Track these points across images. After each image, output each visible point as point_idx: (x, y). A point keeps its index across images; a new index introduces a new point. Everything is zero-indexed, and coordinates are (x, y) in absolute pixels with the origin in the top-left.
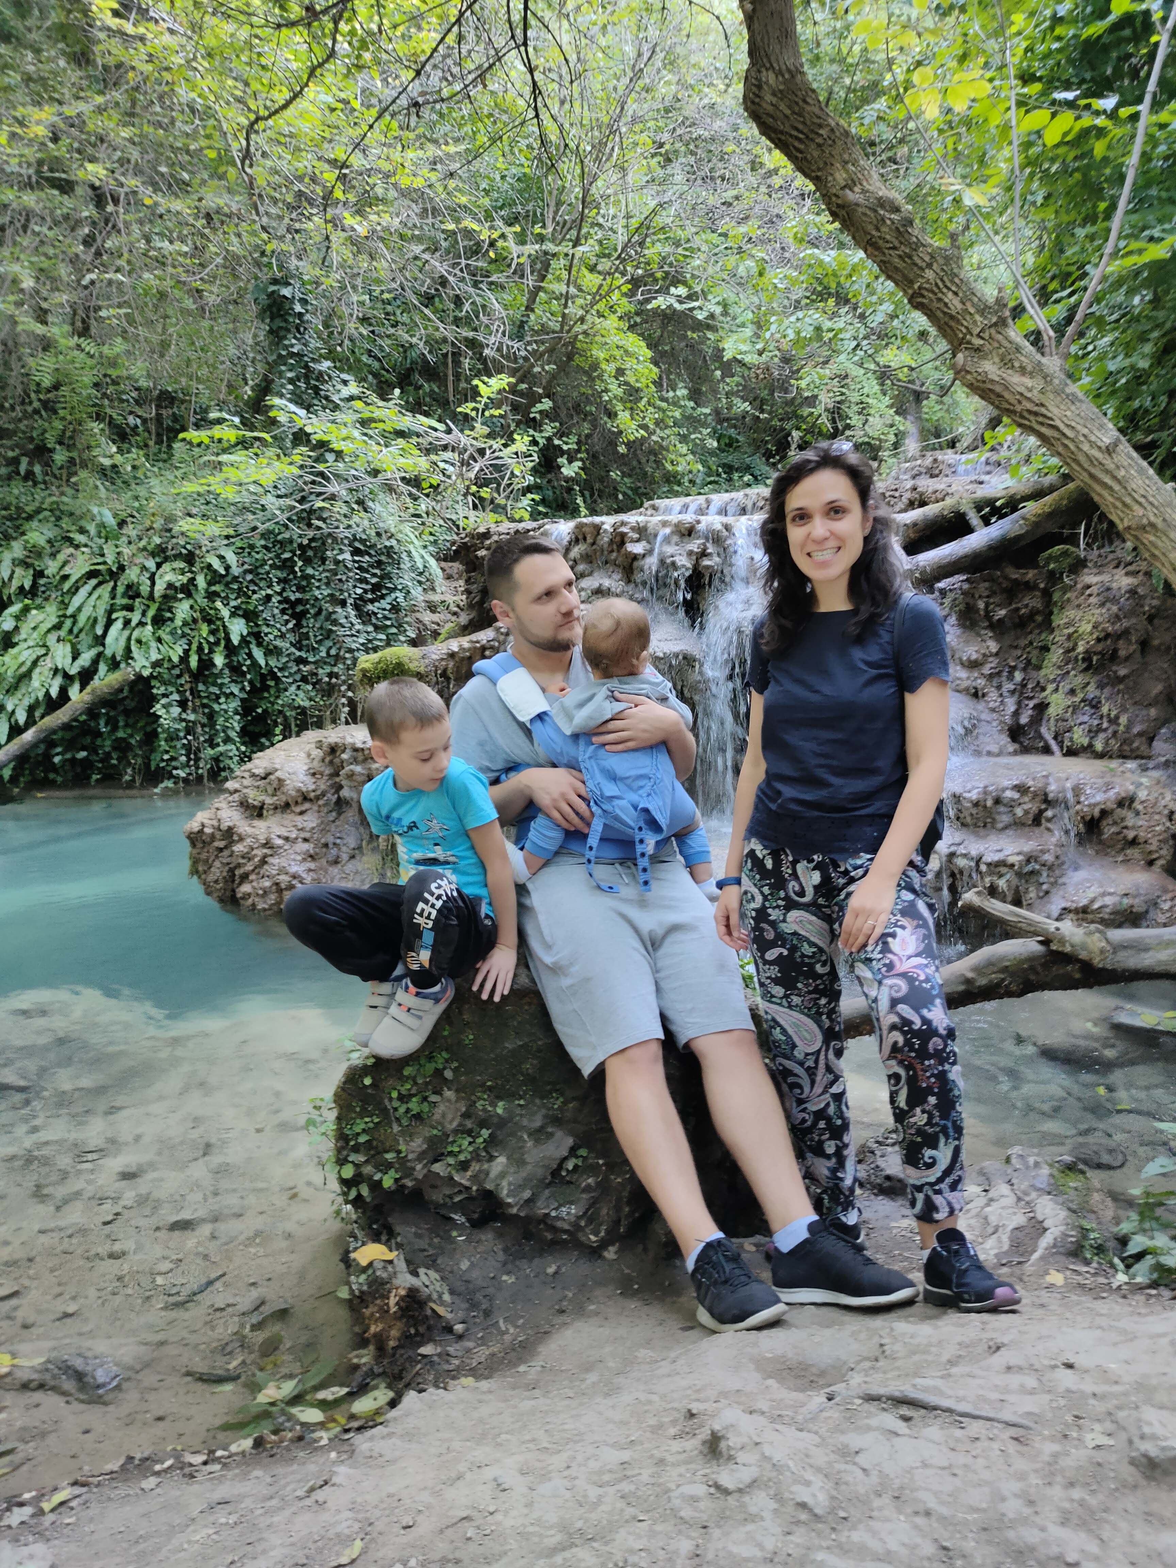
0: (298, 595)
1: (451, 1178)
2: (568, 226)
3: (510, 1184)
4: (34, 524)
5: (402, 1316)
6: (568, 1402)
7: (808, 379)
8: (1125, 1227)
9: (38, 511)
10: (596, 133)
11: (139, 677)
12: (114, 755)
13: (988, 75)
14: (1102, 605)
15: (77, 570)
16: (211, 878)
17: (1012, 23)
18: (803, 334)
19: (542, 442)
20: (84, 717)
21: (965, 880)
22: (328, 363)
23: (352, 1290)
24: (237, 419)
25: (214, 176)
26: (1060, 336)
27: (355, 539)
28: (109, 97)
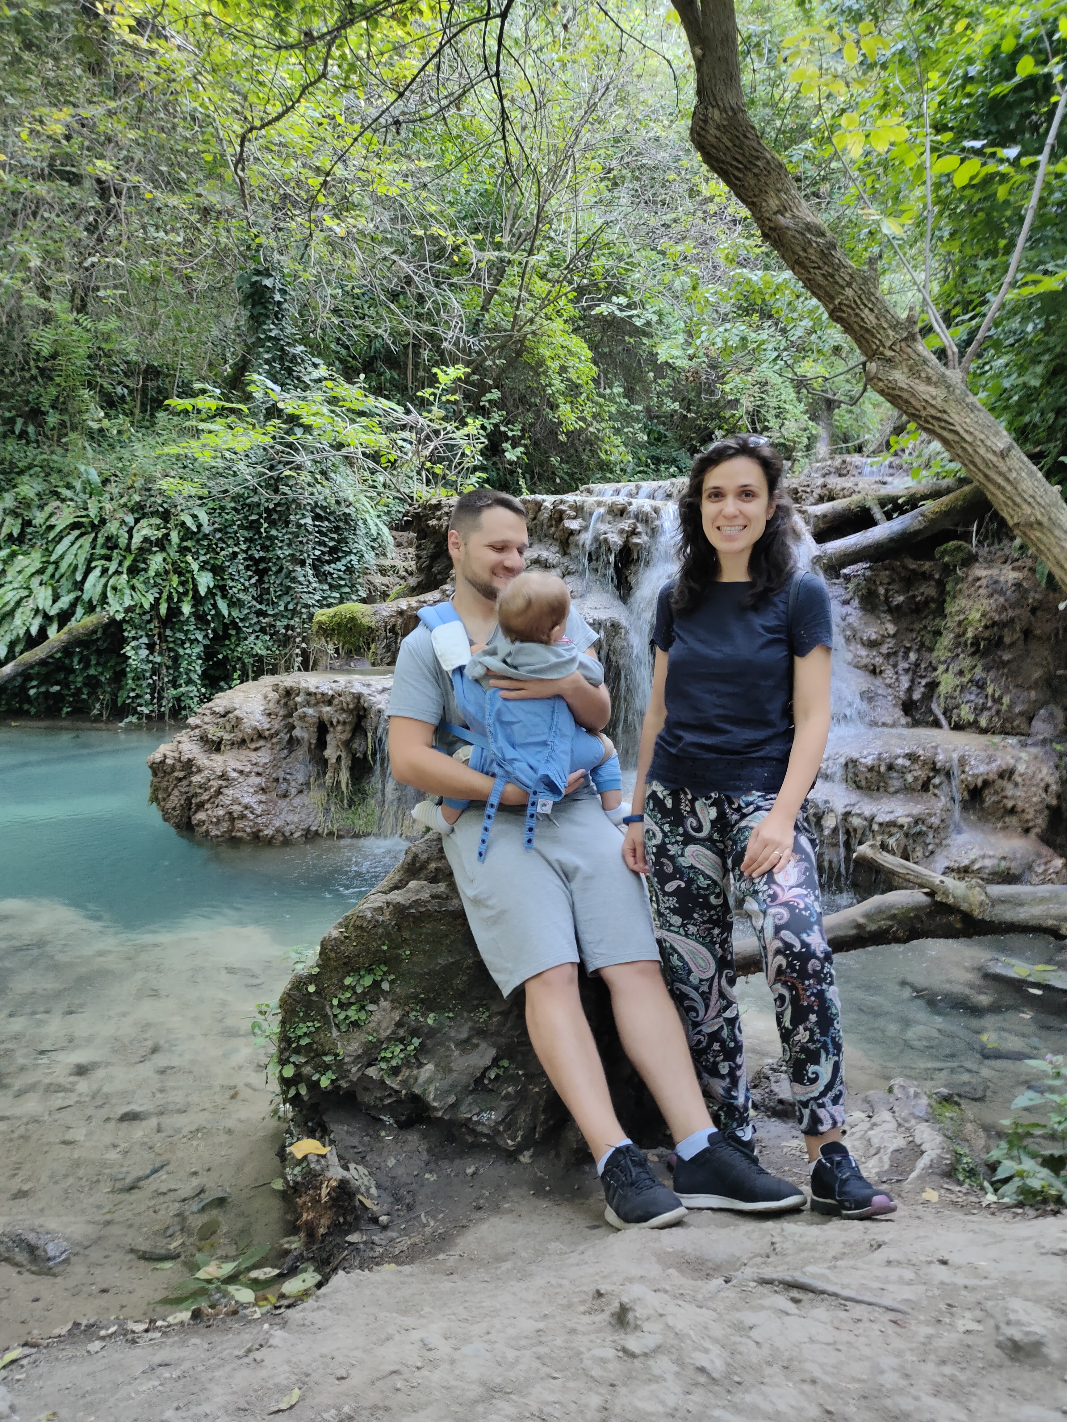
0: (262, 554)
1: (383, 1082)
2: (523, 238)
3: (436, 1089)
4: (26, 478)
5: (333, 1205)
6: (484, 1285)
7: (731, 385)
8: (995, 1154)
9: (30, 467)
10: (553, 157)
11: (112, 621)
12: (85, 691)
13: (907, 123)
14: (991, 596)
15: (62, 521)
16: (169, 805)
17: (928, 80)
18: (730, 343)
19: (490, 427)
20: (59, 655)
21: (859, 836)
22: (301, 348)
23: (286, 1181)
24: (218, 391)
25: (209, 176)
26: (962, 354)
27: (316, 506)
28: (119, 103)
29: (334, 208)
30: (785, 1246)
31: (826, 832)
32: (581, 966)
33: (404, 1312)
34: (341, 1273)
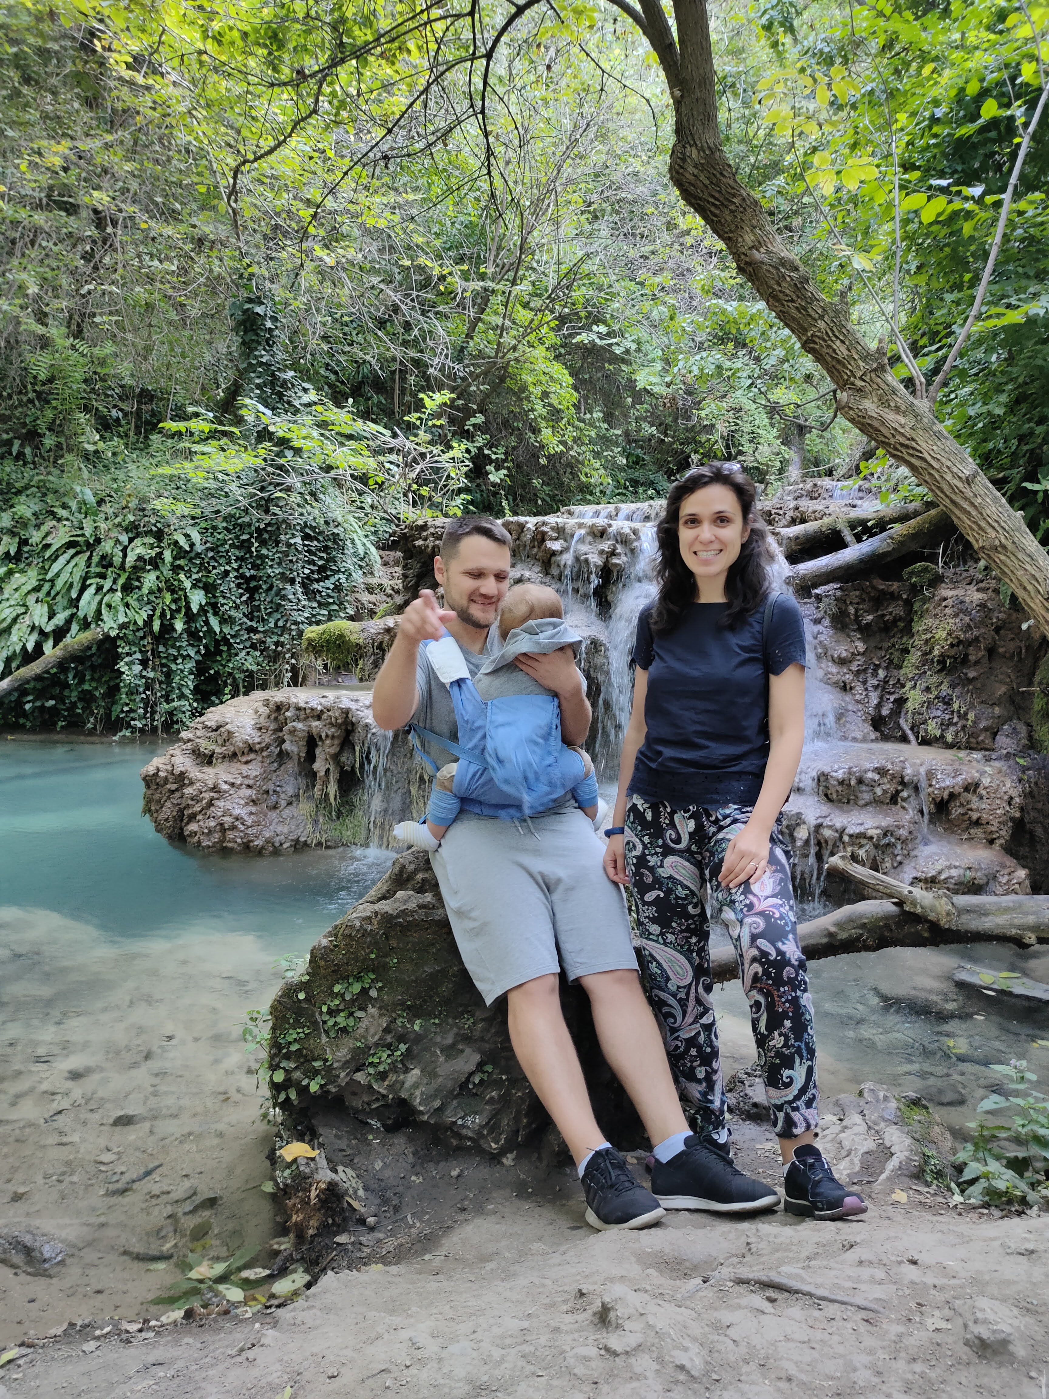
0: (252, 572)
1: (371, 1087)
2: (506, 268)
3: (422, 1093)
4: (23, 498)
5: (322, 1207)
6: (469, 1284)
7: (707, 411)
8: (962, 1156)
9: (27, 487)
10: (535, 191)
11: (107, 637)
12: (79, 705)
13: (876, 162)
14: (956, 615)
15: (58, 540)
16: (162, 816)
17: (896, 121)
18: (706, 371)
19: (474, 451)
20: (55, 670)
21: (830, 847)
22: (292, 373)
23: (277, 1184)
24: (211, 415)
25: (202, 208)
26: (929, 383)
27: (306, 526)
28: (116, 136)
29: (323, 238)
30: (760, 1246)
31: (799, 843)
32: (563, 975)
33: (392, 1312)
34: (330, 1273)
